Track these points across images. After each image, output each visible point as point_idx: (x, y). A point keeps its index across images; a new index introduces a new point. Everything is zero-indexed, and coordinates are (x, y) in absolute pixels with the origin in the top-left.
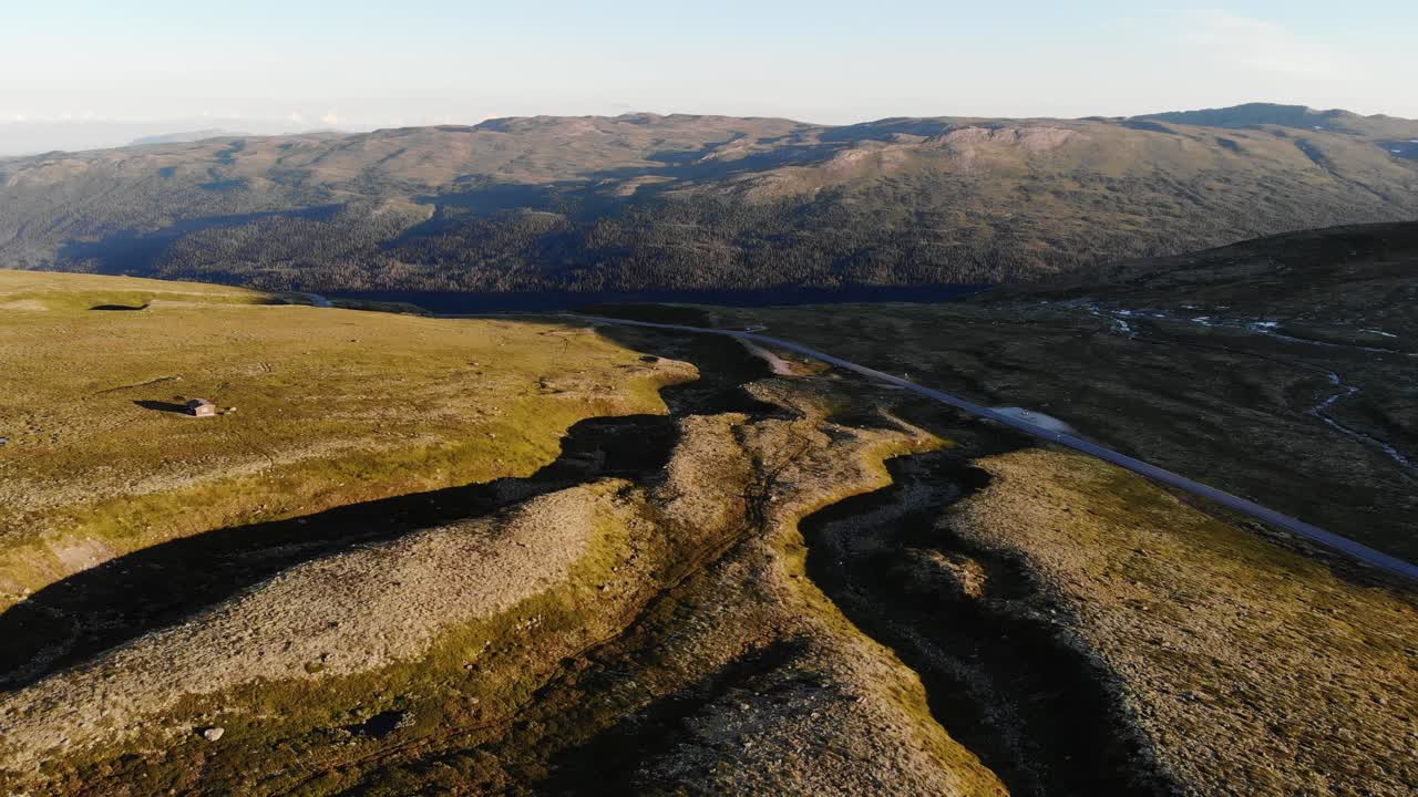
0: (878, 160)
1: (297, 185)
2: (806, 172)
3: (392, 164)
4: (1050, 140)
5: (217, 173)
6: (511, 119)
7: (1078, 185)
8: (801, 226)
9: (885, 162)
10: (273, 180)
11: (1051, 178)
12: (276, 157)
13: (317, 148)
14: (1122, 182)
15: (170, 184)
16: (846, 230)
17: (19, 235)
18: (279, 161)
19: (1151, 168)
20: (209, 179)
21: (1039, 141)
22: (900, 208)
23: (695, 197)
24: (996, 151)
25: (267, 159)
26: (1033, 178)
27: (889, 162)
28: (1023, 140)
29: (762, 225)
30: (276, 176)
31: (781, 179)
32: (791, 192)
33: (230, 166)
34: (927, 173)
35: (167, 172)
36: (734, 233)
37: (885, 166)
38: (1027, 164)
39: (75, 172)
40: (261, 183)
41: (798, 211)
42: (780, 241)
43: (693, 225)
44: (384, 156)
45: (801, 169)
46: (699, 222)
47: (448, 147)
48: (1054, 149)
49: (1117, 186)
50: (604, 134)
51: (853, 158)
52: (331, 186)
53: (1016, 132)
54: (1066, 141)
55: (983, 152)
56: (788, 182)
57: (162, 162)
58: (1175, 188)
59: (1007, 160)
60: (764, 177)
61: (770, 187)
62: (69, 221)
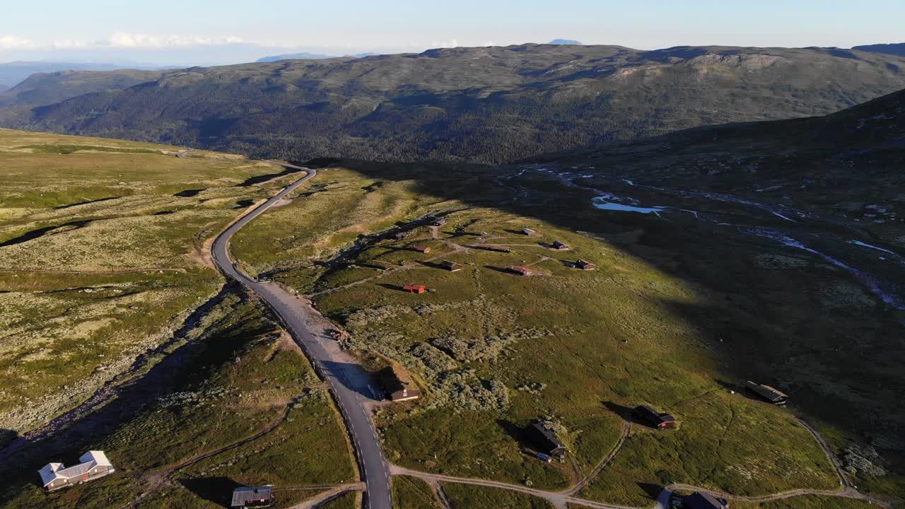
0: (642, 75)
1: (311, 89)
2: (593, 82)
3: (364, 78)
4: (762, 63)
5: (270, 81)
6: (441, 49)
7: (772, 93)
8: (580, 116)
9: (646, 76)
10: (299, 86)
11: (755, 88)
12: (303, 72)
13: (327, 67)
14: (804, 91)
15: (244, 88)
16: (607, 119)
17: (162, 114)
18: (304, 75)
19: (829, 82)
20: (266, 86)
21: (755, 63)
22: (647, 105)
23: (522, 98)
24: (722, 69)
25: (298, 73)
26: (743, 88)
27: (649, 76)
28: (744, 63)
29: (557, 115)
30: (301, 84)
31: (577, 87)
32: (581, 94)
33: (278, 78)
34: (672, 83)
35: (244, 81)
36: (538, 120)
37: (647, 79)
38: (742, 79)
39: (195, 80)
40: (291, 88)
41: (582, 107)
42: (564, 126)
43: (516, 115)
44: (361, 73)
45: (592, 80)
46: (520, 114)
47: (399, 67)
48: (764, 68)
49: (800, 93)
50: (493, 58)
51: (626, 73)
52: (329, 90)
53: (740, 58)
54: (773, 64)
55: (713, 70)
56: (581, 88)
57: (243, 74)
58: (840, 97)
59: (728, 75)
60: (566, 85)
61: (568, 91)
62: (189, 107)
